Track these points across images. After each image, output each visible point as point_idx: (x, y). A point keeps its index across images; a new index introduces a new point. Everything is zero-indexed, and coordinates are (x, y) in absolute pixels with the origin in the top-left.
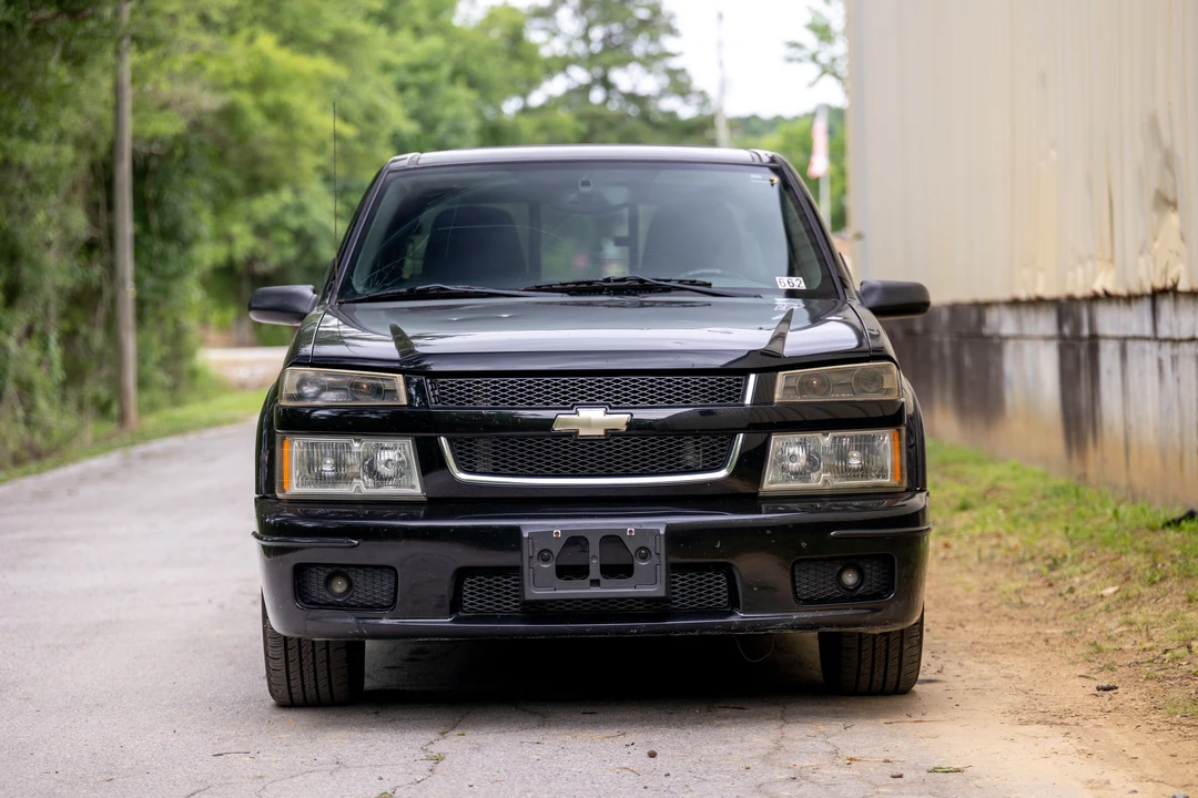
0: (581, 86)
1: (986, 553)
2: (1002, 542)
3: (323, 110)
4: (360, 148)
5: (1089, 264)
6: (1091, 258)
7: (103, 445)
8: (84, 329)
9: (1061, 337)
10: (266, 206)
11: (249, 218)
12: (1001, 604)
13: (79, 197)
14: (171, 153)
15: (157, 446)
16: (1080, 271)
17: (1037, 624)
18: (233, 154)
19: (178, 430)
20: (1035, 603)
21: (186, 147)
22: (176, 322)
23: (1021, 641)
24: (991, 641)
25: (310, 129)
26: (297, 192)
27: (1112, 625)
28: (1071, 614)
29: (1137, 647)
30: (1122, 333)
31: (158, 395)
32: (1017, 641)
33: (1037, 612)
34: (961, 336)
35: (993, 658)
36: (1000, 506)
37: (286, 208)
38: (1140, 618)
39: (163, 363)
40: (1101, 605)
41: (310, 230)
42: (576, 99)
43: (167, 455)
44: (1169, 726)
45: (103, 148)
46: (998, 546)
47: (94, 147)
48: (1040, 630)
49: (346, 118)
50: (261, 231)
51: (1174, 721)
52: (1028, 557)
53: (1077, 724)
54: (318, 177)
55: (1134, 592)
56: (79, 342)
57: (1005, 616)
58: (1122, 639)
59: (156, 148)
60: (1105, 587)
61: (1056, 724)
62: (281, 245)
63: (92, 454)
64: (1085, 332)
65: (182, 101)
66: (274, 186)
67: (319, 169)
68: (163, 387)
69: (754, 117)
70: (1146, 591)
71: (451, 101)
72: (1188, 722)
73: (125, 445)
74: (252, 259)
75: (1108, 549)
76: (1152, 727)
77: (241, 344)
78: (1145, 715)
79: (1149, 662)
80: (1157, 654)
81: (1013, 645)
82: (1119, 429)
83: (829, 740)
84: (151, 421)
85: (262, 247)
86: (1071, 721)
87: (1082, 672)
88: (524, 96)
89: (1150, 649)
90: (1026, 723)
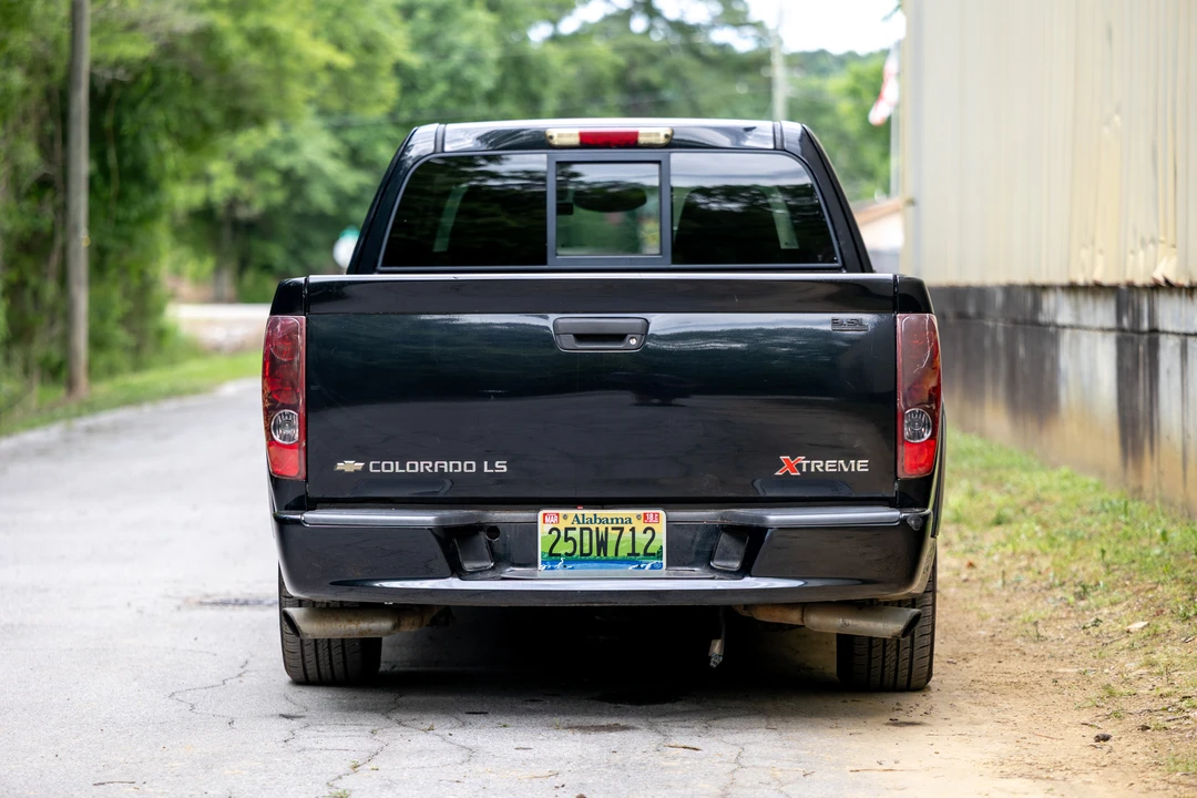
0: (621, 11)
1: (1011, 577)
2: (1033, 565)
3: (315, 34)
4: (357, 80)
5: (1151, 247)
6: (1153, 241)
7: (47, 416)
8: (33, 280)
9: (1120, 329)
10: (248, 142)
11: (231, 156)
12: (1016, 636)
13: (30, 128)
14: (137, 78)
15: (105, 418)
16: (1141, 254)
17: (1051, 661)
18: (210, 83)
19: (133, 400)
20: (1054, 637)
21: (156, 73)
22: (142, 274)
23: (1028, 680)
24: (995, 679)
25: (299, 58)
26: (286, 128)
27: (1131, 665)
28: (1091, 651)
29: (1154, 692)
30: (1183, 330)
31: (119, 357)
32: (1023, 680)
33: (1053, 648)
34: (1015, 322)
35: (992, 699)
36: (1039, 522)
37: (274, 144)
38: (1164, 659)
39: (125, 321)
40: (1125, 642)
41: (301, 170)
42: (616, 27)
43: (116, 429)
44: (1165, 786)
45: (59, 74)
46: (1028, 568)
47: (49, 70)
48: (1052, 669)
49: (340, 46)
50: (245, 170)
51: (1173, 779)
52: (1057, 582)
53: (1065, 779)
54: (310, 110)
55: (1163, 628)
56: (28, 294)
57: (1018, 650)
58: (1140, 682)
59: (120, 74)
60: (1135, 620)
61: (1042, 778)
62: (267, 187)
63: (31, 427)
64: (1145, 326)
65: (153, 21)
66: (259, 120)
67: (310, 101)
68: (125, 348)
69: (822, 53)
70: (1177, 627)
71: (469, 26)
72: (1188, 781)
73: (69, 417)
74: (233, 202)
75: (1145, 577)
76: (1147, 786)
77: (218, 299)
78: (1143, 772)
79: (1163, 709)
80: (1174, 700)
81: (1017, 685)
82: (1177, 437)
83: (783, 789)
84: (103, 388)
85: (246, 189)
86: (1057, 774)
87: (1085, 720)
88: (554, 22)
89: (1168, 695)
90: (1008, 776)
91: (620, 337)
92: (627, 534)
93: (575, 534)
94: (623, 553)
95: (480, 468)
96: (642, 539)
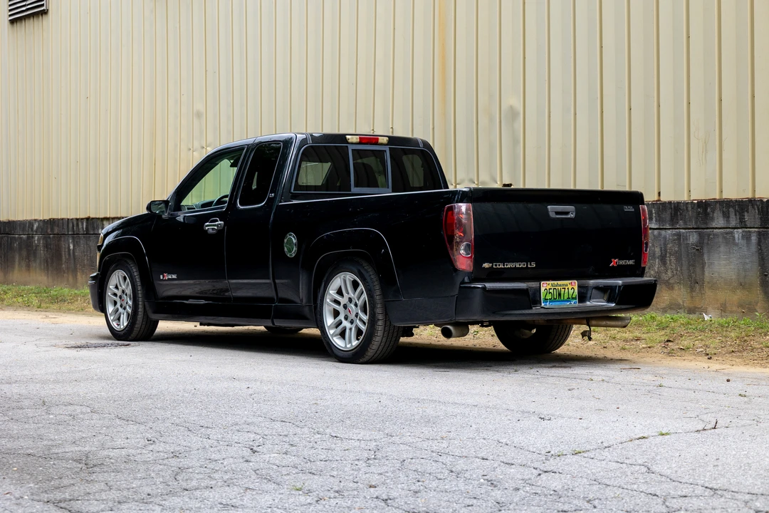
91: (567, 213)
92: (566, 290)
93: (551, 291)
94: (566, 298)
95: (527, 265)
96: (571, 292)
